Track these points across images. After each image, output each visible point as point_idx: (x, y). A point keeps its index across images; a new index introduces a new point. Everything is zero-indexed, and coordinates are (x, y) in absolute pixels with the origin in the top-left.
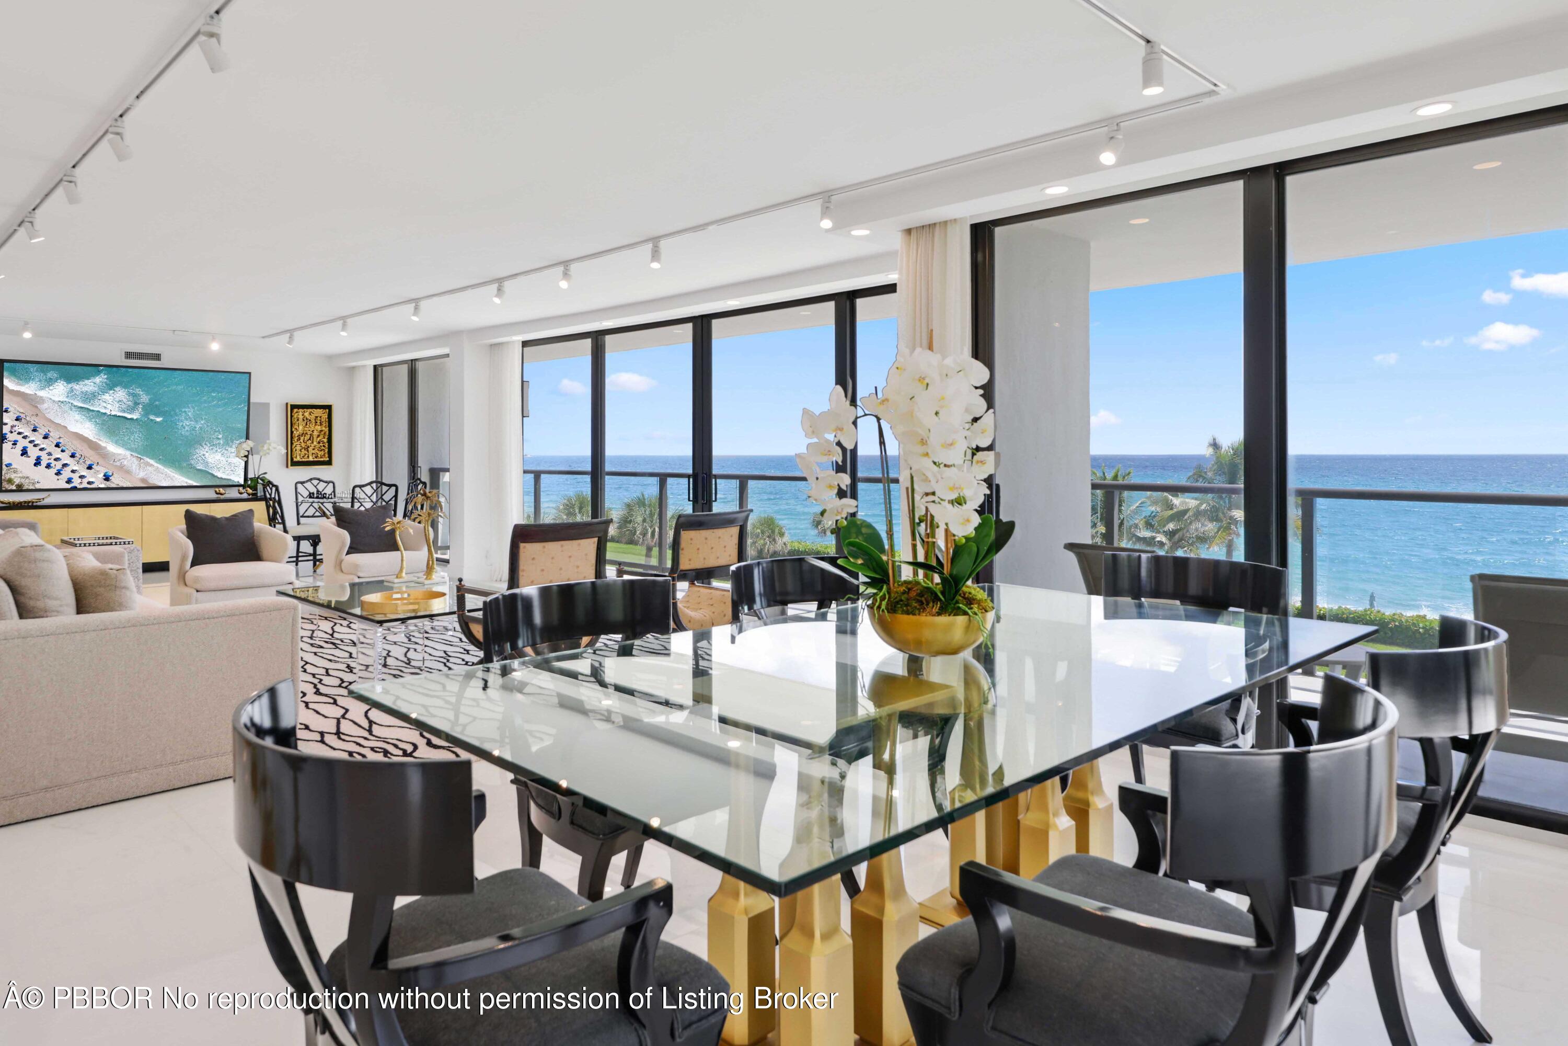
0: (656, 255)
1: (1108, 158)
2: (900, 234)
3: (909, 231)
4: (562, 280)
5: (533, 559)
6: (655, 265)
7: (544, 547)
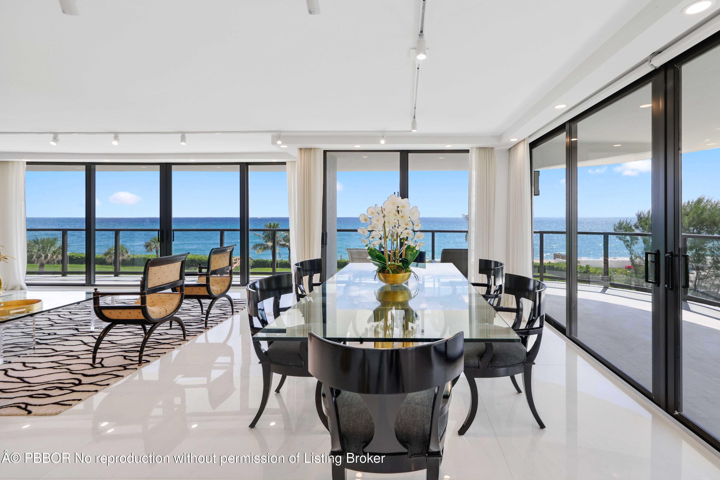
0: (183, 139)
1: (383, 142)
2: (297, 149)
3: (301, 149)
4: (114, 141)
5: (155, 274)
6: (183, 144)
7: (160, 268)
